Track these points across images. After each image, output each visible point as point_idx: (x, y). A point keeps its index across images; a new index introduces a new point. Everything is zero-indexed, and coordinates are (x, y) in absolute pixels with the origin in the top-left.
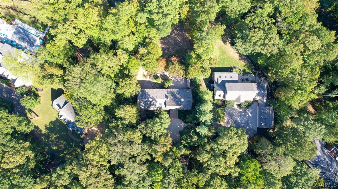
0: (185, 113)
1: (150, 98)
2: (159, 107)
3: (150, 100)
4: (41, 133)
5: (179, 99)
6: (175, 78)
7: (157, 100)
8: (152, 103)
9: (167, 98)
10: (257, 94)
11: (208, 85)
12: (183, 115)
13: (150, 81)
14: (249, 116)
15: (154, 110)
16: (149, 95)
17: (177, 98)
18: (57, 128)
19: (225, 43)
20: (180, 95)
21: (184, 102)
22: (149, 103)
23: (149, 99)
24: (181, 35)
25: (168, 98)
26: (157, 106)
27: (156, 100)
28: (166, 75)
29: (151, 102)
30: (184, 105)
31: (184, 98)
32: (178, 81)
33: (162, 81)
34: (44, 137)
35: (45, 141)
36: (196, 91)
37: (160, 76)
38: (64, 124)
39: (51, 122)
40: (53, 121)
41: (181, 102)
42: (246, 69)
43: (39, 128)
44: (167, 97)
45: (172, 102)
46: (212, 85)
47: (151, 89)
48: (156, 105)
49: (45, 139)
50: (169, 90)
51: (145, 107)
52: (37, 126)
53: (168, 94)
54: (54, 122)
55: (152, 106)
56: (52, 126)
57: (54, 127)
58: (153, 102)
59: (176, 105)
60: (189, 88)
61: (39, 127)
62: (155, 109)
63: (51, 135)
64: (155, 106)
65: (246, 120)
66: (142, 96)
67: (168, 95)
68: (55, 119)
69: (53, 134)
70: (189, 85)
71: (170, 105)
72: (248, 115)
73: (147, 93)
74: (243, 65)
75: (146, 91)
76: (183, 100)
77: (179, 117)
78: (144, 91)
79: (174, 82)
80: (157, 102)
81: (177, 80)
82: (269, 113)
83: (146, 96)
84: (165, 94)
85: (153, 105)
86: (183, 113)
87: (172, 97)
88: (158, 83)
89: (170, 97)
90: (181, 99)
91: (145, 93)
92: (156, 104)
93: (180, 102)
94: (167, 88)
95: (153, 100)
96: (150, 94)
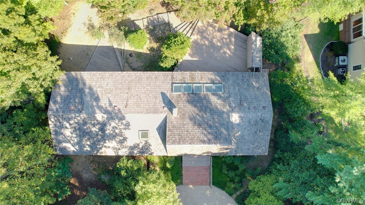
0: (242, 167)
1: (100, 108)
2: (136, 146)
3: (100, 116)
5: (219, 112)
6: (201, 32)
7: (129, 117)
8: (109, 130)
9: (171, 110)
11: (323, 62)
12: (232, 174)
13: (111, 49)
15: (118, 158)
16: (97, 99)
17: (213, 111)
20: (225, 99)
21: (238, 125)
22: (94, 129)
23: (94, 112)
25: (175, 111)
26: (130, 143)
27: (123, 118)
28: (168, 24)
29: (103, 126)
30: (242, 136)
31: (240, 106)
32: (212, 45)
33: (155, 45)
36: (282, 81)
37: (147, 27)
41: (229, 126)
44: (170, 105)
45: (190, 125)
46: (341, 58)
47: (107, 74)
48: (125, 139)
50: (178, 75)
51: (79, 143)
53: (175, 94)
55: (108, 144)
58: (113, 124)
59: (209, 142)
60: (257, 70)
62: (120, 153)
64: (121, 142)
66: (66, 100)
67: (173, 96)
70: (257, 59)
71: (181, 141)
73: (90, 88)
75: (88, 82)
76: (235, 118)
77: (218, 183)
78: (77, 79)
79: (197, 46)
80: (128, 125)
81: (211, 42)
83: (82, 103)
84: (163, 94)
85: (112, 137)
86: (233, 167)
87: (190, 109)
88: (139, 55)
89: (181, 105)
90: (229, 113)
91: (82, 91)
92: (126, 133)
93: (227, 129)
94: (172, 69)
95: (112, 118)
96: (99, 91)
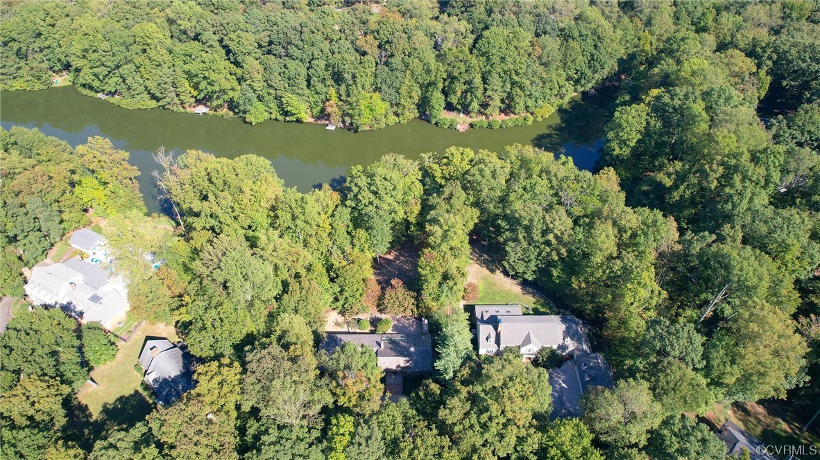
4: (88, 421)
5: (404, 347)
6: (398, 320)
9: (380, 346)
10: (564, 332)
14: (562, 388)
17: (401, 346)
18: (130, 409)
19: (492, 271)
20: (407, 343)
21: (414, 353)
24: (411, 262)
25: (383, 347)
30: (416, 360)
31: (415, 346)
32: (403, 326)
33: (373, 329)
34: (90, 430)
35: (90, 438)
38: (148, 402)
39: (121, 399)
40: (127, 395)
41: (410, 352)
42: (539, 307)
43: (88, 410)
45: (389, 351)
49: (90, 434)
50: (384, 335)
52: (86, 406)
53: (382, 341)
54: (127, 398)
56: (119, 406)
57: (123, 409)
59: (398, 356)
60: (426, 334)
61: (90, 408)
63: (108, 425)
65: (556, 395)
66: (328, 343)
68: (132, 392)
69: (114, 422)
70: (426, 329)
71: (384, 356)
72: (560, 384)
73: (340, 339)
74: (532, 302)
75: (339, 337)
76: (412, 349)
78: (334, 337)
79: (396, 327)
82: (599, 363)
83: (336, 344)
84: (377, 342)
87: (390, 345)
89: (385, 345)
90: (409, 347)
91: (336, 340)
93: (407, 352)
